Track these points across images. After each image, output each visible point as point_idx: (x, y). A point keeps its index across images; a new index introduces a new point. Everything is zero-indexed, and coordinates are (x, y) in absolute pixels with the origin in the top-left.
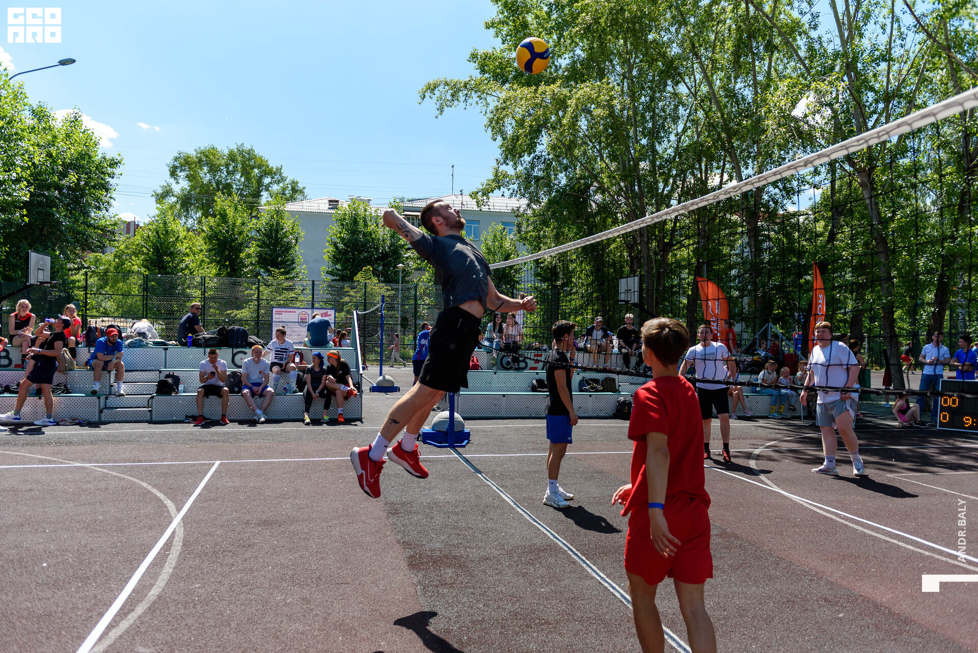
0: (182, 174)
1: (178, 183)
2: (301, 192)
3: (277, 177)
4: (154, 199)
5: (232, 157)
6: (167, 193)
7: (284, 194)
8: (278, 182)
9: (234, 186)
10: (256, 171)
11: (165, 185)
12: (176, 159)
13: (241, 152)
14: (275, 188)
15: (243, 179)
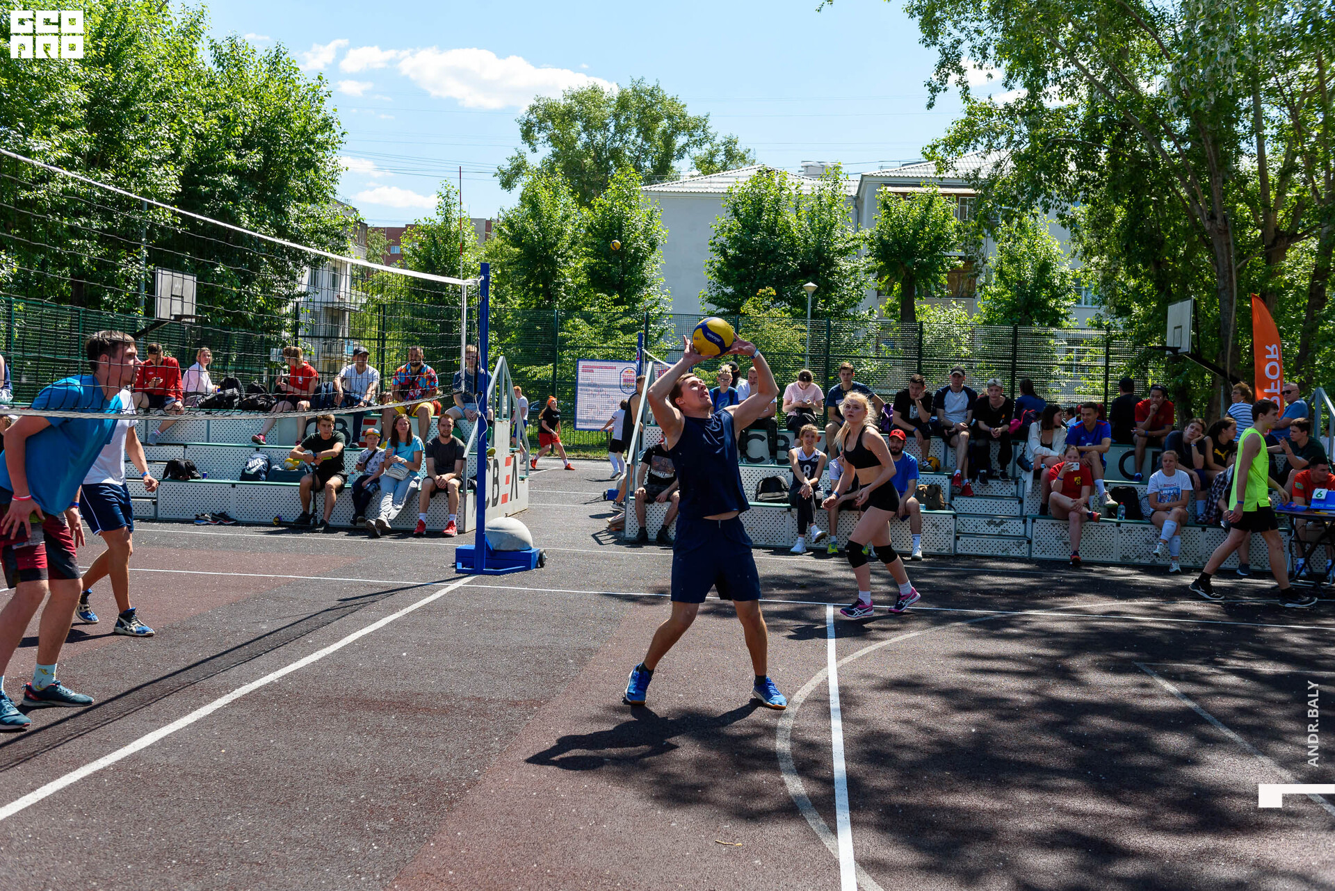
0: (542, 136)
1: (534, 150)
2: (743, 158)
3: (698, 134)
4: (497, 180)
5: (623, 103)
6: (519, 169)
7: (711, 163)
8: (700, 143)
9: (627, 153)
10: (664, 123)
11: (516, 155)
12: (533, 109)
13: (638, 94)
14: (695, 151)
15: (639, 140)
